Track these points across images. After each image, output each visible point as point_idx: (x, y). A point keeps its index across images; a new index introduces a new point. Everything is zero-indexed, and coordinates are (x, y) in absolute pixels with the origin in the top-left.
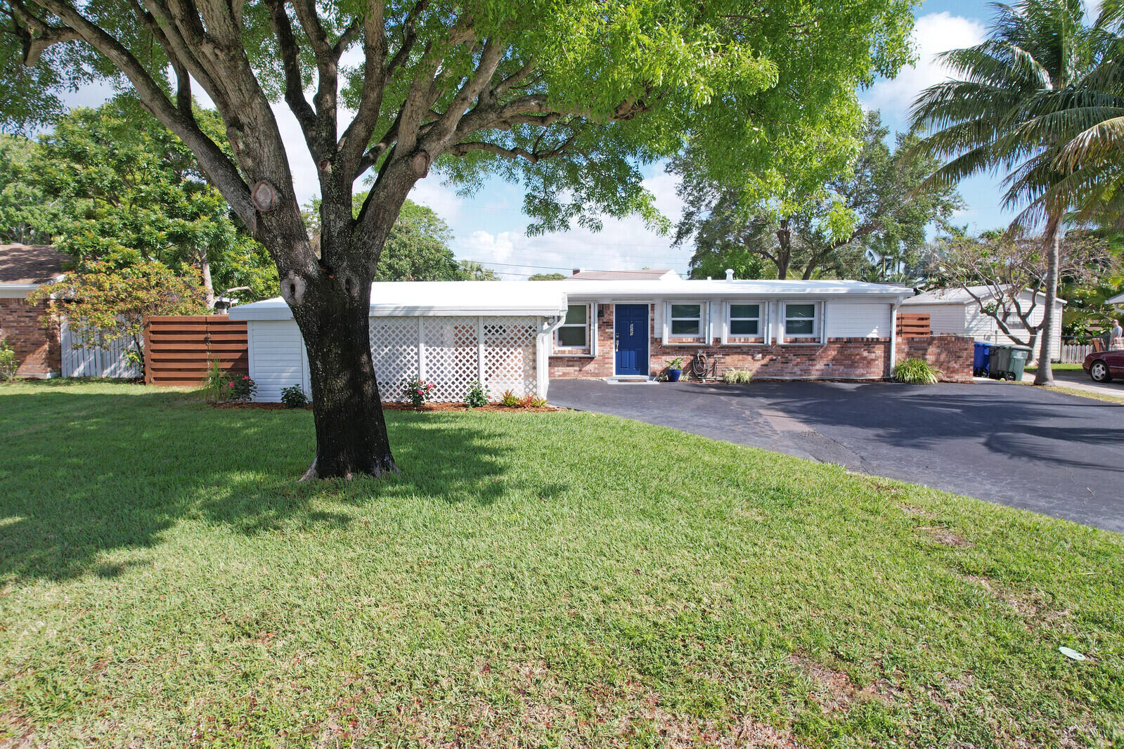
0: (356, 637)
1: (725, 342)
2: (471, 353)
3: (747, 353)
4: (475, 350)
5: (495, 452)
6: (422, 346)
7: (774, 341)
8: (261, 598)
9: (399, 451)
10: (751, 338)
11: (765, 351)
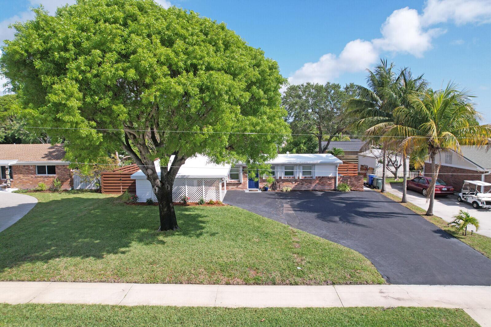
0: (171, 265)
1: (283, 178)
2: (200, 188)
3: (290, 182)
4: (201, 187)
5: (203, 222)
6: (186, 186)
7: (299, 178)
8: (153, 258)
9: (180, 222)
10: (291, 176)
11: (296, 181)
